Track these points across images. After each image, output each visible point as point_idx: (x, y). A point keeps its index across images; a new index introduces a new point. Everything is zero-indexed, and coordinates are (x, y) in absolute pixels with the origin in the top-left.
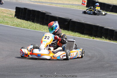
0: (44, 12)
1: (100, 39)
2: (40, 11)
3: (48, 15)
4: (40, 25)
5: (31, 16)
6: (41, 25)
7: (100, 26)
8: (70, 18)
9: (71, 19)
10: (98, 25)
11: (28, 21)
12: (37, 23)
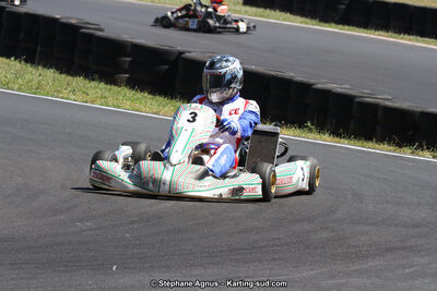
0: (73, 22)
1: (298, 131)
2: (57, 20)
3: (91, 36)
4: (57, 75)
5: (21, 36)
6: (63, 76)
7: (299, 78)
8: (180, 48)
9: (181, 53)
10: (289, 74)
11: (8, 57)
12: (45, 66)
